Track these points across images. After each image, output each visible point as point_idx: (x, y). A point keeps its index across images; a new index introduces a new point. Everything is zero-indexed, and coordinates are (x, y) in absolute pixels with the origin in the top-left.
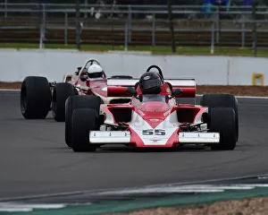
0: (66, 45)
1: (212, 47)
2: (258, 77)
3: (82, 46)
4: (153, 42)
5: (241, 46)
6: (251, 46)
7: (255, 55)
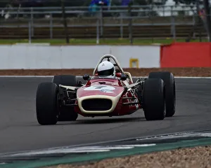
1: (98, 38)
2: (134, 61)
4: (51, 35)
5: (119, 37)
6: (128, 37)
7: (132, 44)
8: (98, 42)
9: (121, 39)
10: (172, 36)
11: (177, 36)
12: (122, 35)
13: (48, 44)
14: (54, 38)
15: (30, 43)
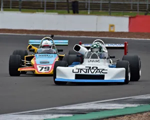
0: (11, 9)
2: (112, 26)
3: (22, 10)
4: (55, 7)
5: (100, 10)
6: (108, 10)
7: (110, 15)
8: (89, 13)
9: (100, 11)
10: (137, 11)
11: (139, 11)
12: (101, 9)
13: (56, 13)
14: (57, 9)
15: (45, 13)
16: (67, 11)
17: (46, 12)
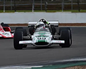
0: (41, 10)
3: (47, 10)
16: (78, 10)
17: (63, 11)
